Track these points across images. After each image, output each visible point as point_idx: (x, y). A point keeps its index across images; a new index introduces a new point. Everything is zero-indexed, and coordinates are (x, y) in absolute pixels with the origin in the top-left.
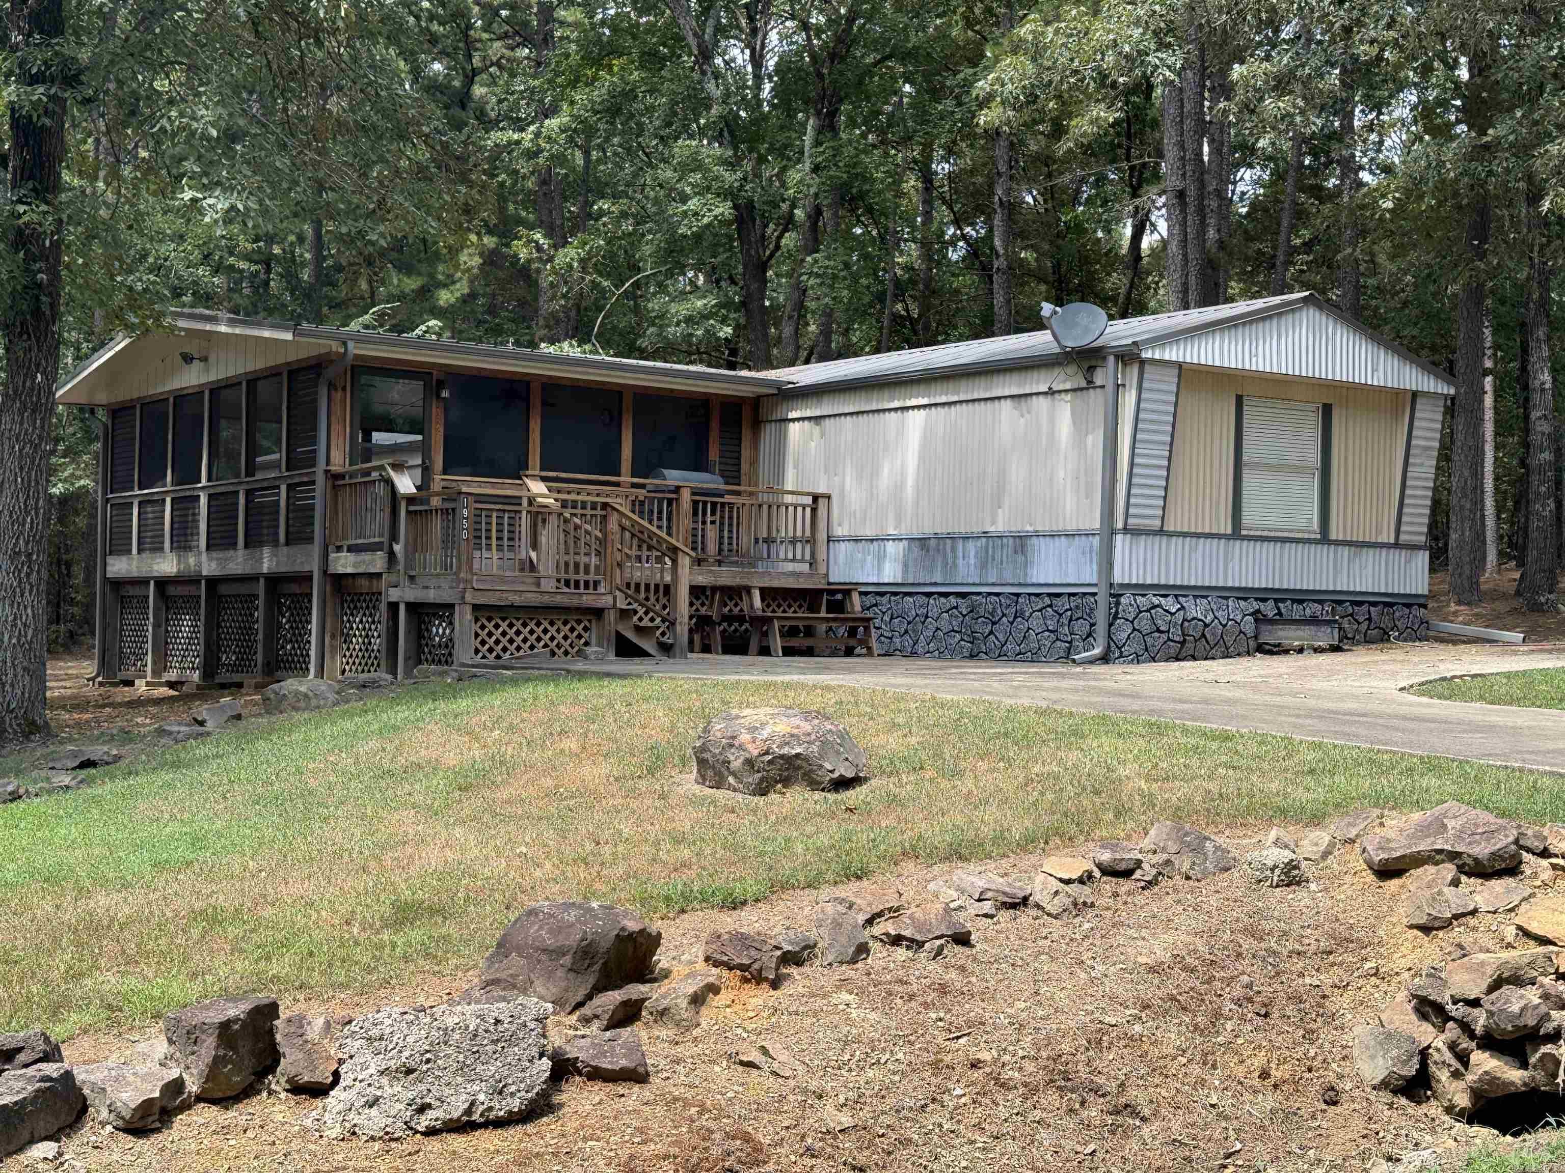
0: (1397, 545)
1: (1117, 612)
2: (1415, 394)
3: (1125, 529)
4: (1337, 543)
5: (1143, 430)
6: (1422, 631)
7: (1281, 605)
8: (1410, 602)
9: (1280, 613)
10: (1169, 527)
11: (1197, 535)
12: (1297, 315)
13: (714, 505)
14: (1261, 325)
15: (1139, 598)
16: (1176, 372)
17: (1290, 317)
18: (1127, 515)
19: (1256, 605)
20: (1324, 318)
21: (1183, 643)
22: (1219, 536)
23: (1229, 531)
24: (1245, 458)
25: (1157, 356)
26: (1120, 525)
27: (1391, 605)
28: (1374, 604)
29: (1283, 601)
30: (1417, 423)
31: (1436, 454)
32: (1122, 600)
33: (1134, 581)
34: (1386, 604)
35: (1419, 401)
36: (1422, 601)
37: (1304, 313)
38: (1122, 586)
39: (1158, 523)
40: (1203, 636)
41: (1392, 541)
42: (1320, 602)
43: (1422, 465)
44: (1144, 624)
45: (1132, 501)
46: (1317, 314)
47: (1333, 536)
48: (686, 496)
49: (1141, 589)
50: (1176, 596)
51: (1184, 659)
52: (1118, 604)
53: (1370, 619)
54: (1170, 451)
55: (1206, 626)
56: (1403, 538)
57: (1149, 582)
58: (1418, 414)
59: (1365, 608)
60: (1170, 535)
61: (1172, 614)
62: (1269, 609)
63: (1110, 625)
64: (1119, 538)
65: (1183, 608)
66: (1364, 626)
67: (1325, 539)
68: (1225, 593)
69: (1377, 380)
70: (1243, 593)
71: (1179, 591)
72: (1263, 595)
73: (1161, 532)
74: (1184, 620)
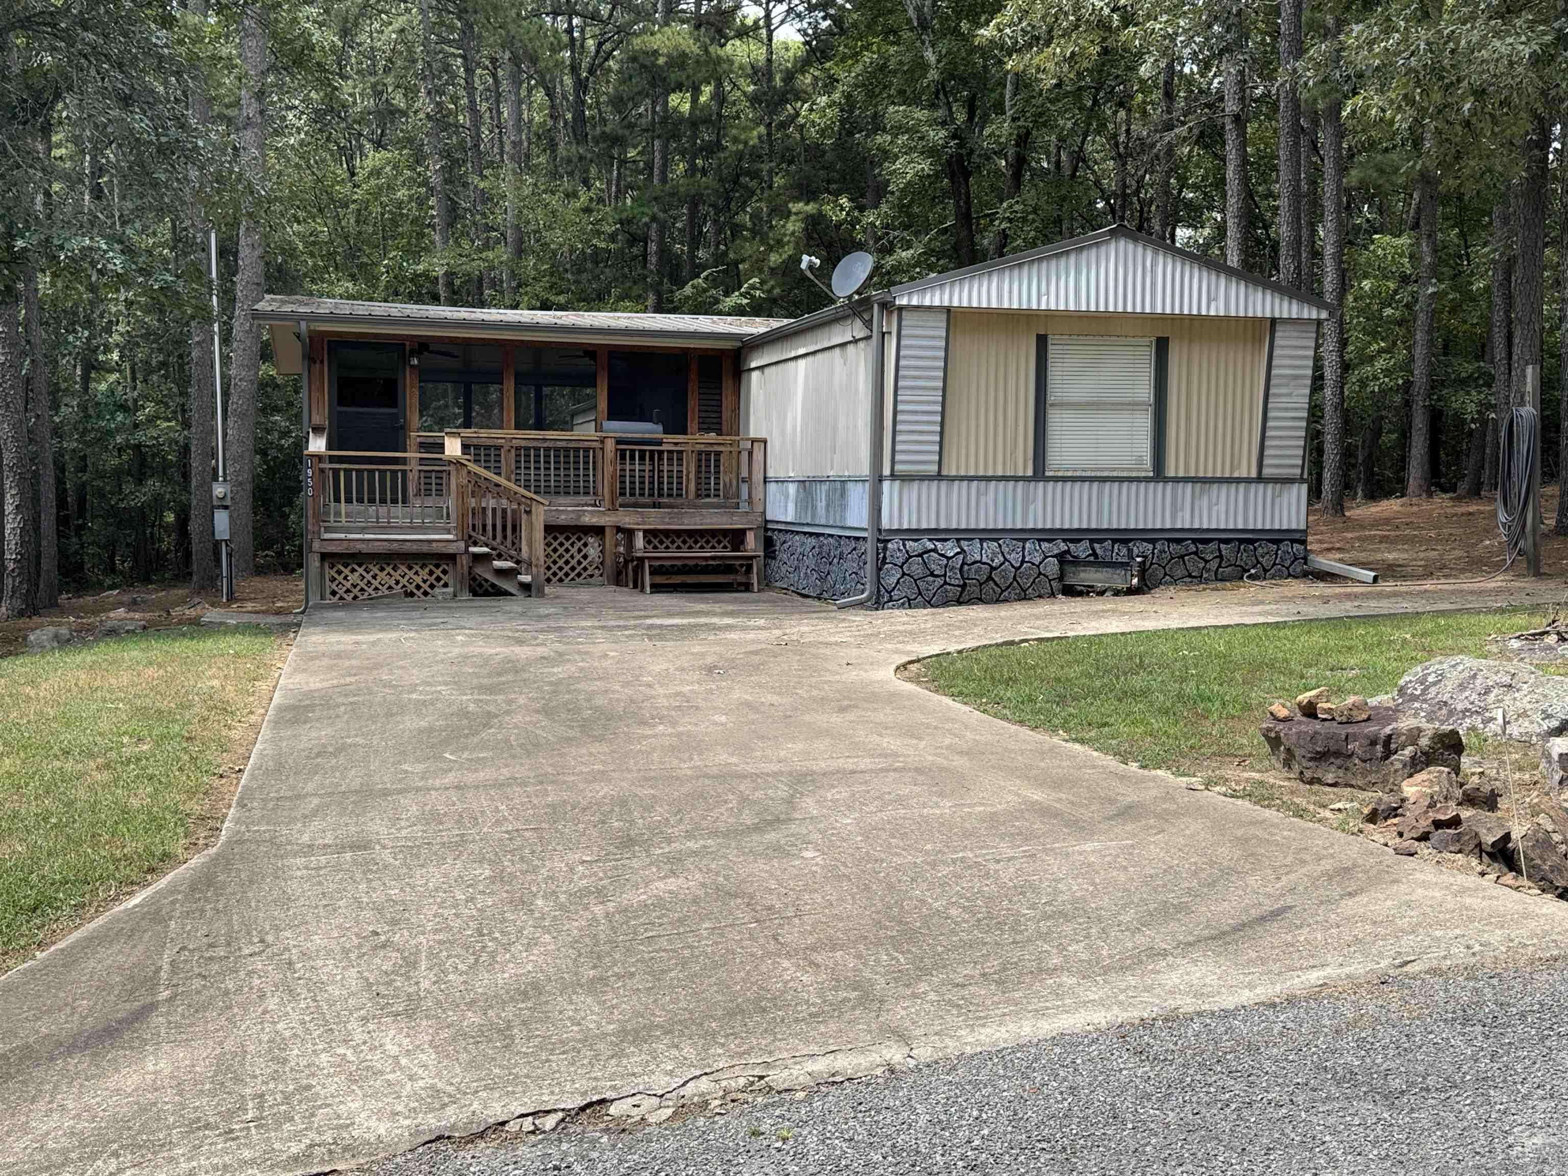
0: (1260, 479)
1: (885, 558)
2: (1273, 321)
3: (892, 475)
4: (1176, 480)
5: (905, 377)
6: (1298, 568)
7: (1096, 546)
8: (1277, 538)
9: (1094, 554)
10: (951, 469)
11: (988, 479)
12: (1103, 249)
13: (642, 453)
14: (1054, 263)
15: (909, 544)
16: (944, 317)
17: (1094, 251)
18: (893, 462)
19: (1063, 547)
20: (1140, 250)
21: (964, 586)
22: (1016, 479)
23: (1030, 473)
24: (1051, 399)
25: (915, 302)
26: (887, 471)
27: (1251, 541)
28: (1227, 541)
29: (1100, 541)
30: (1277, 352)
31: (1309, 382)
32: (890, 545)
33: (905, 526)
34: (1241, 541)
35: (1278, 327)
36: (1297, 536)
37: (1113, 245)
38: (891, 531)
39: (935, 468)
40: (990, 578)
41: (1254, 474)
42: (1153, 541)
43: (1289, 395)
44: (916, 567)
45: (898, 448)
46: (1131, 246)
47: (1171, 473)
48: (610, 445)
49: (915, 533)
50: (958, 540)
51: (969, 602)
52: (885, 549)
53: (1221, 557)
54: (944, 396)
55: (993, 569)
56: (1267, 472)
57: (924, 526)
58: (1278, 342)
59: (1213, 546)
60: (952, 479)
61: (949, 558)
62: (1081, 550)
63: (880, 569)
64: (886, 485)
65: (963, 551)
66: (1214, 565)
67: (1159, 474)
68: (1022, 535)
69: (1217, 309)
70: (1046, 535)
71: (961, 535)
72: (1073, 536)
73: (939, 477)
74: (963, 564)
